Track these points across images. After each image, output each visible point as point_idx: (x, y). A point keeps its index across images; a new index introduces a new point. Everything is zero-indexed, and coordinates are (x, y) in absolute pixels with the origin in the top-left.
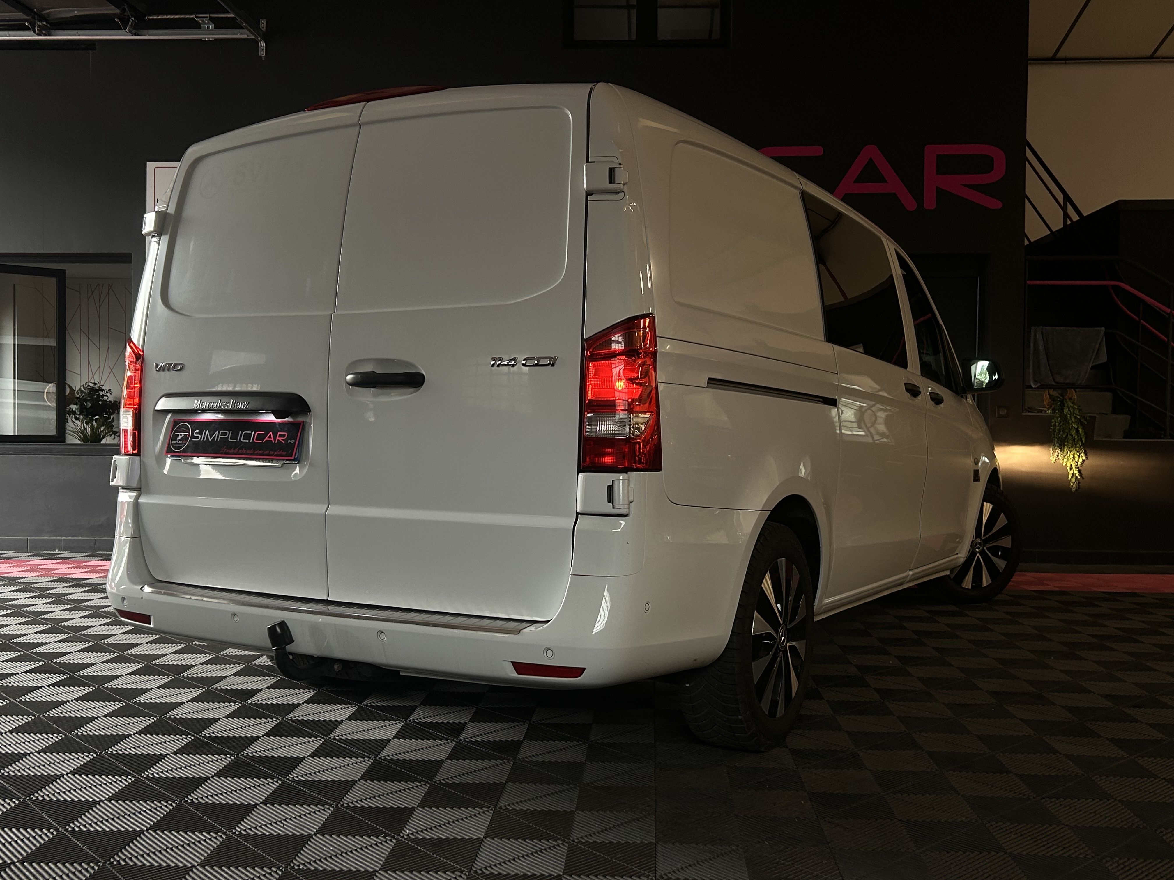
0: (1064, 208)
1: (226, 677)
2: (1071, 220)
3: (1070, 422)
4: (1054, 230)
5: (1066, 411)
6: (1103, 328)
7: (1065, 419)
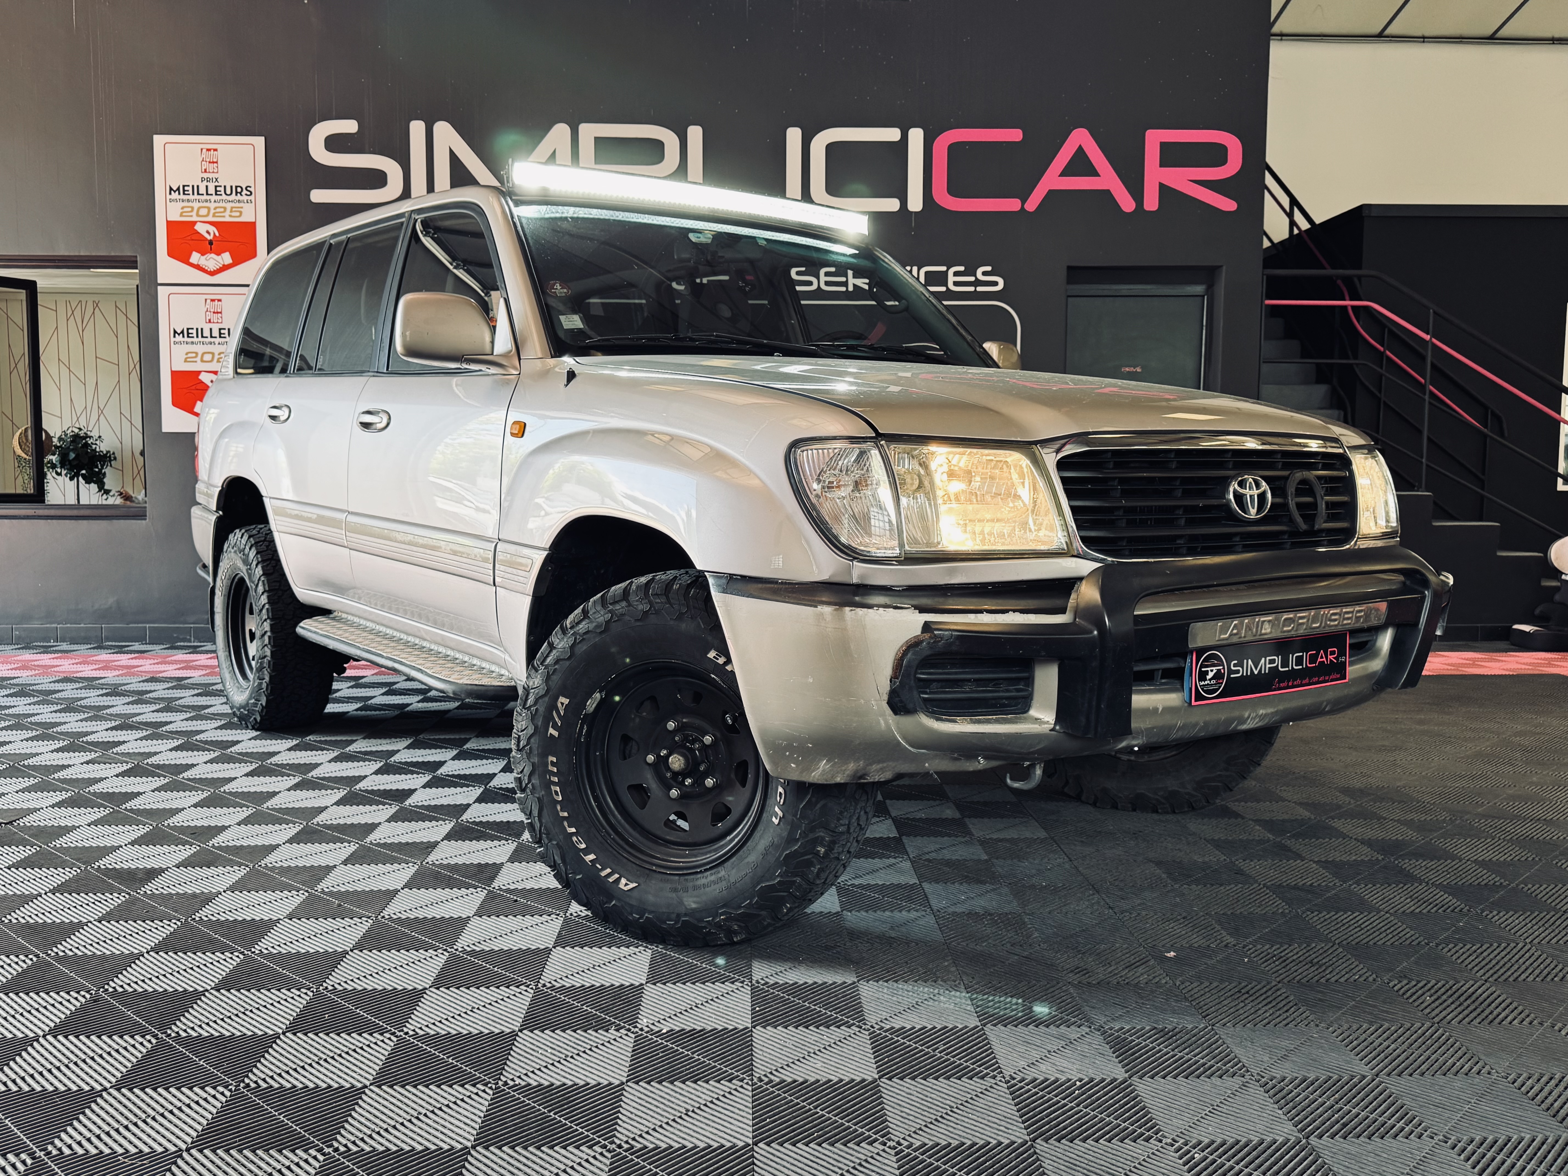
0: (1290, 215)
1: (327, 807)
2: (1298, 228)
4: (1276, 241)
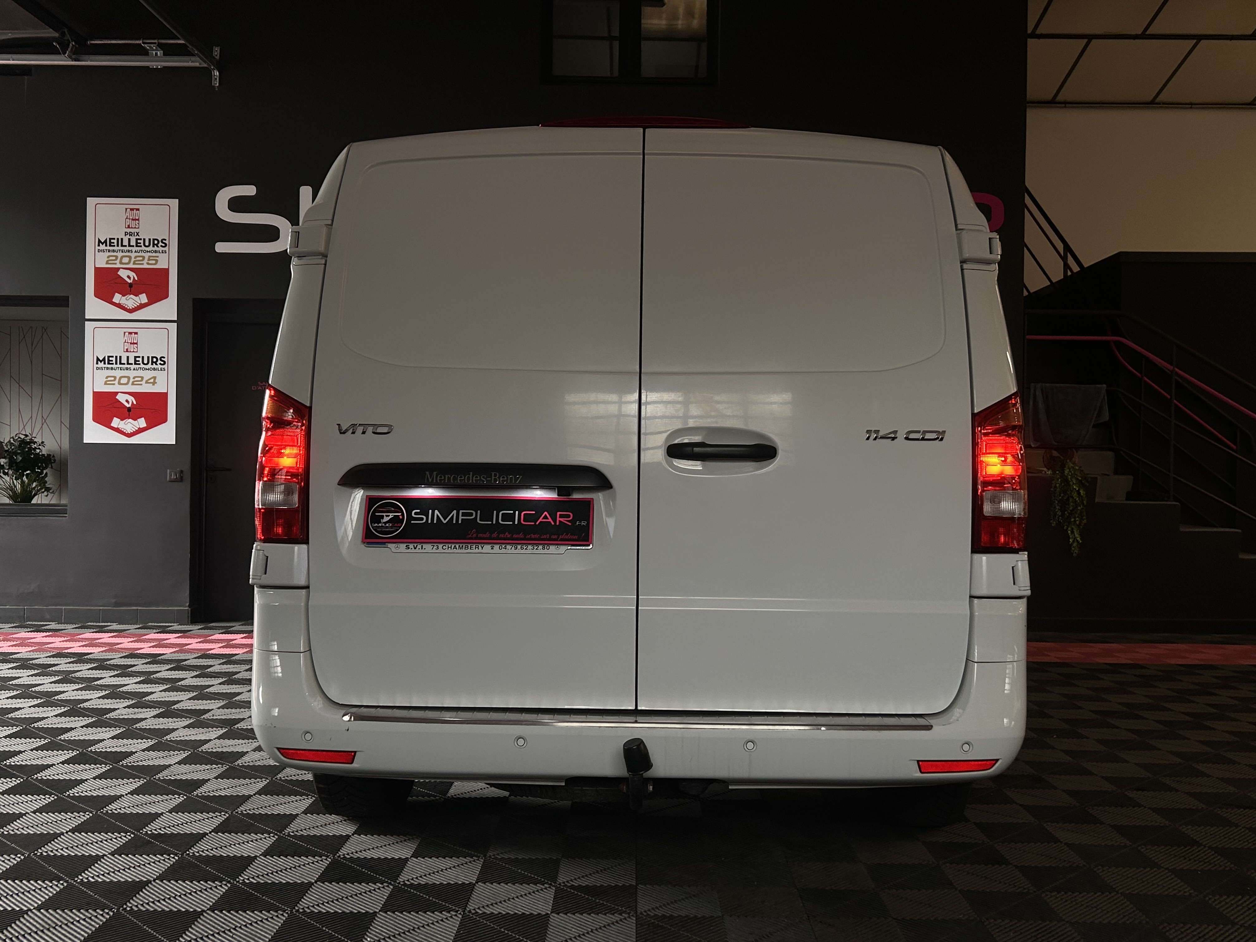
0: (1064, 259)
1: (171, 765)
2: (1071, 271)
3: (1071, 483)
4: (1054, 281)
5: (1066, 472)
6: (1105, 386)
7: (1065, 481)
